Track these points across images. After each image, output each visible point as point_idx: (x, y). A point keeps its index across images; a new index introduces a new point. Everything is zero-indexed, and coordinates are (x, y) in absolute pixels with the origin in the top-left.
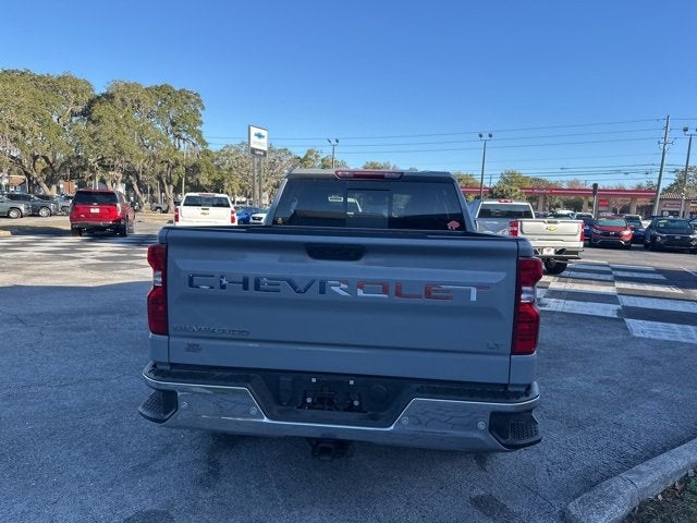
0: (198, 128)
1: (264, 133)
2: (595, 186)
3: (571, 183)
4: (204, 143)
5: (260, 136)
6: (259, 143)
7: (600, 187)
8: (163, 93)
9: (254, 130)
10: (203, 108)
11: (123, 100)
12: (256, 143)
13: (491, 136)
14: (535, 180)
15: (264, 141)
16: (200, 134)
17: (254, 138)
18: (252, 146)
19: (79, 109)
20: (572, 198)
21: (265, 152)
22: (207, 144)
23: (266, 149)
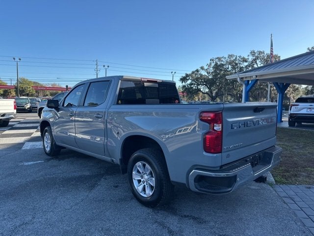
2: (67, 86)
3: (52, 85)
7: (69, 87)
13: (20, 59)
14: (34, 83)
20: (54, 91)
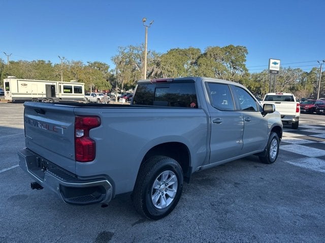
0: (244, 63)
1: (278, 62)
4: (246, 70)
5: (275, 63)
6: (275, 67)
8: (229, 49)
9: (272, 61)
10: (247, 53)
11: (211, 55)
12: (273, 67)
15: (278, 66)
16: (244, 65)
17: (271, 65)
18: (271, 69)
19: (194, 61)
21: (278, 72)
22: (247, 70)
23: (278, 70)
